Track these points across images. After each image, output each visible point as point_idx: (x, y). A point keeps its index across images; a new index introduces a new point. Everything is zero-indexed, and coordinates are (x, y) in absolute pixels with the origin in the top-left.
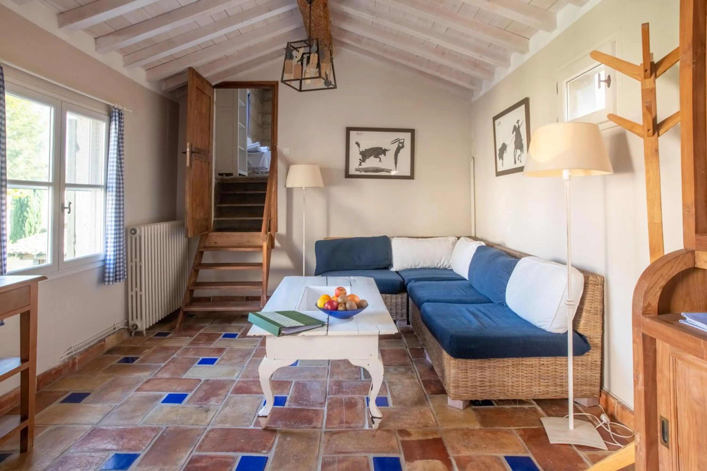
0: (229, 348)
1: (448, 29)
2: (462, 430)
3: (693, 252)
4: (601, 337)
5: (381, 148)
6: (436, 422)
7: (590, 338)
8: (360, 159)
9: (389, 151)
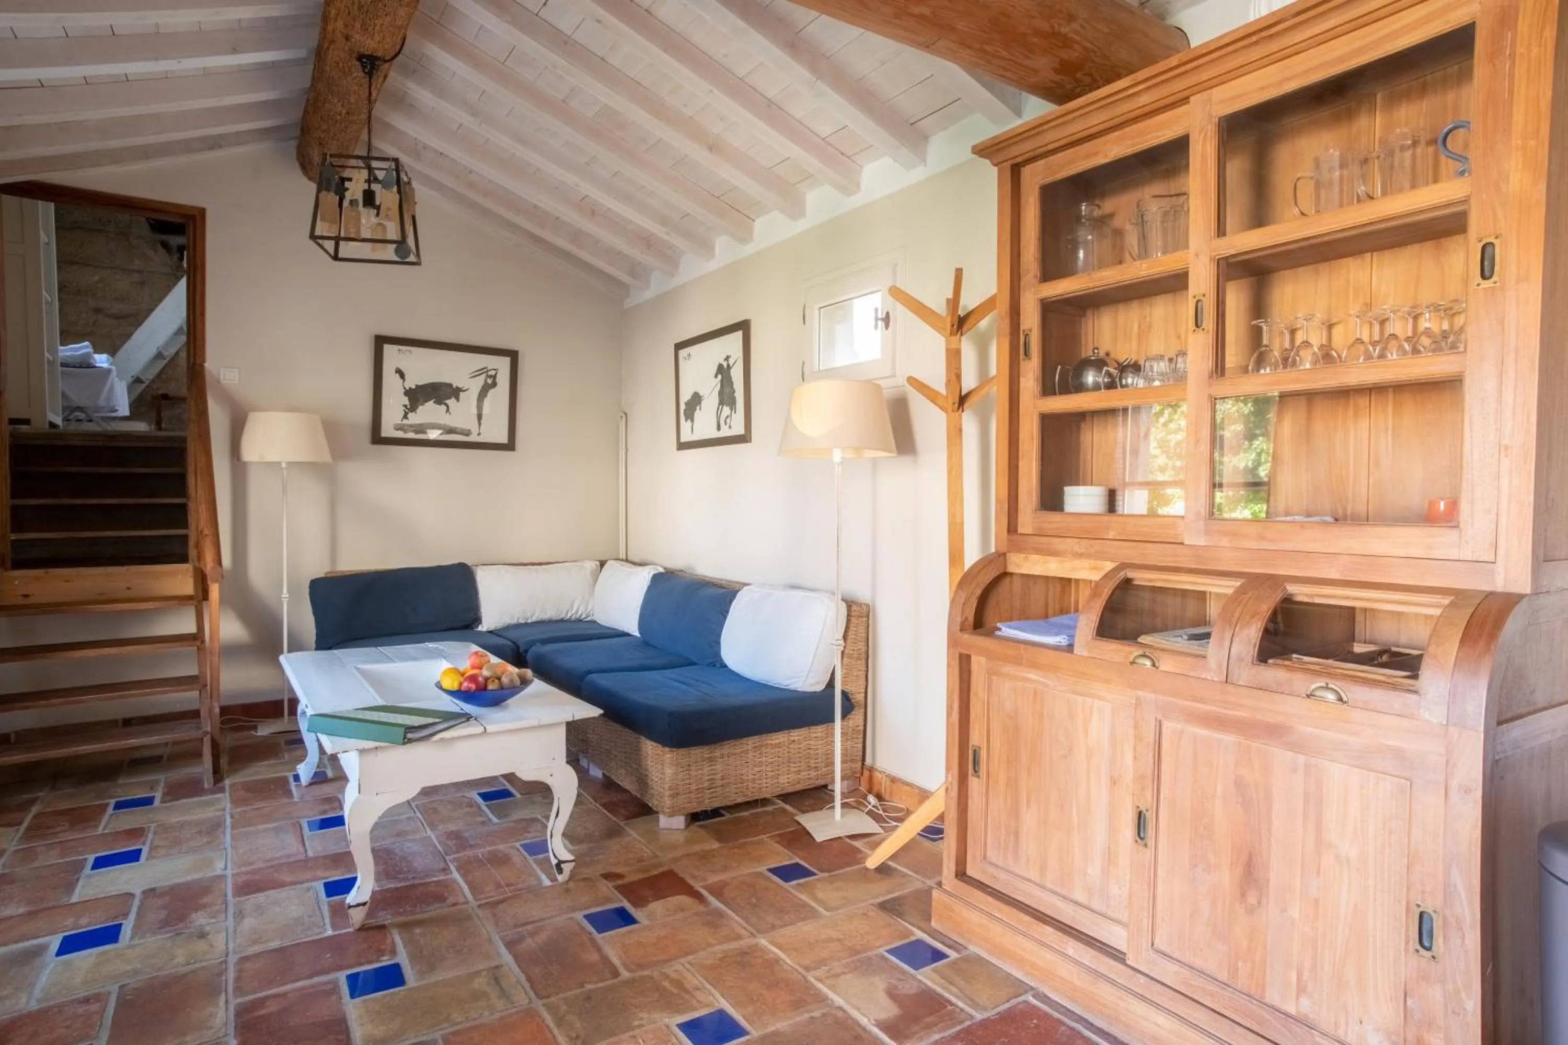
0: (153, 825)
1: (616, 173)
2: (695, 854)
3: (1004, 554)
4: (863, 690)
5: (450, 385)
6: (653, 853)
7: (852, 694)
8: (405, 406)
9: (468, 392)
